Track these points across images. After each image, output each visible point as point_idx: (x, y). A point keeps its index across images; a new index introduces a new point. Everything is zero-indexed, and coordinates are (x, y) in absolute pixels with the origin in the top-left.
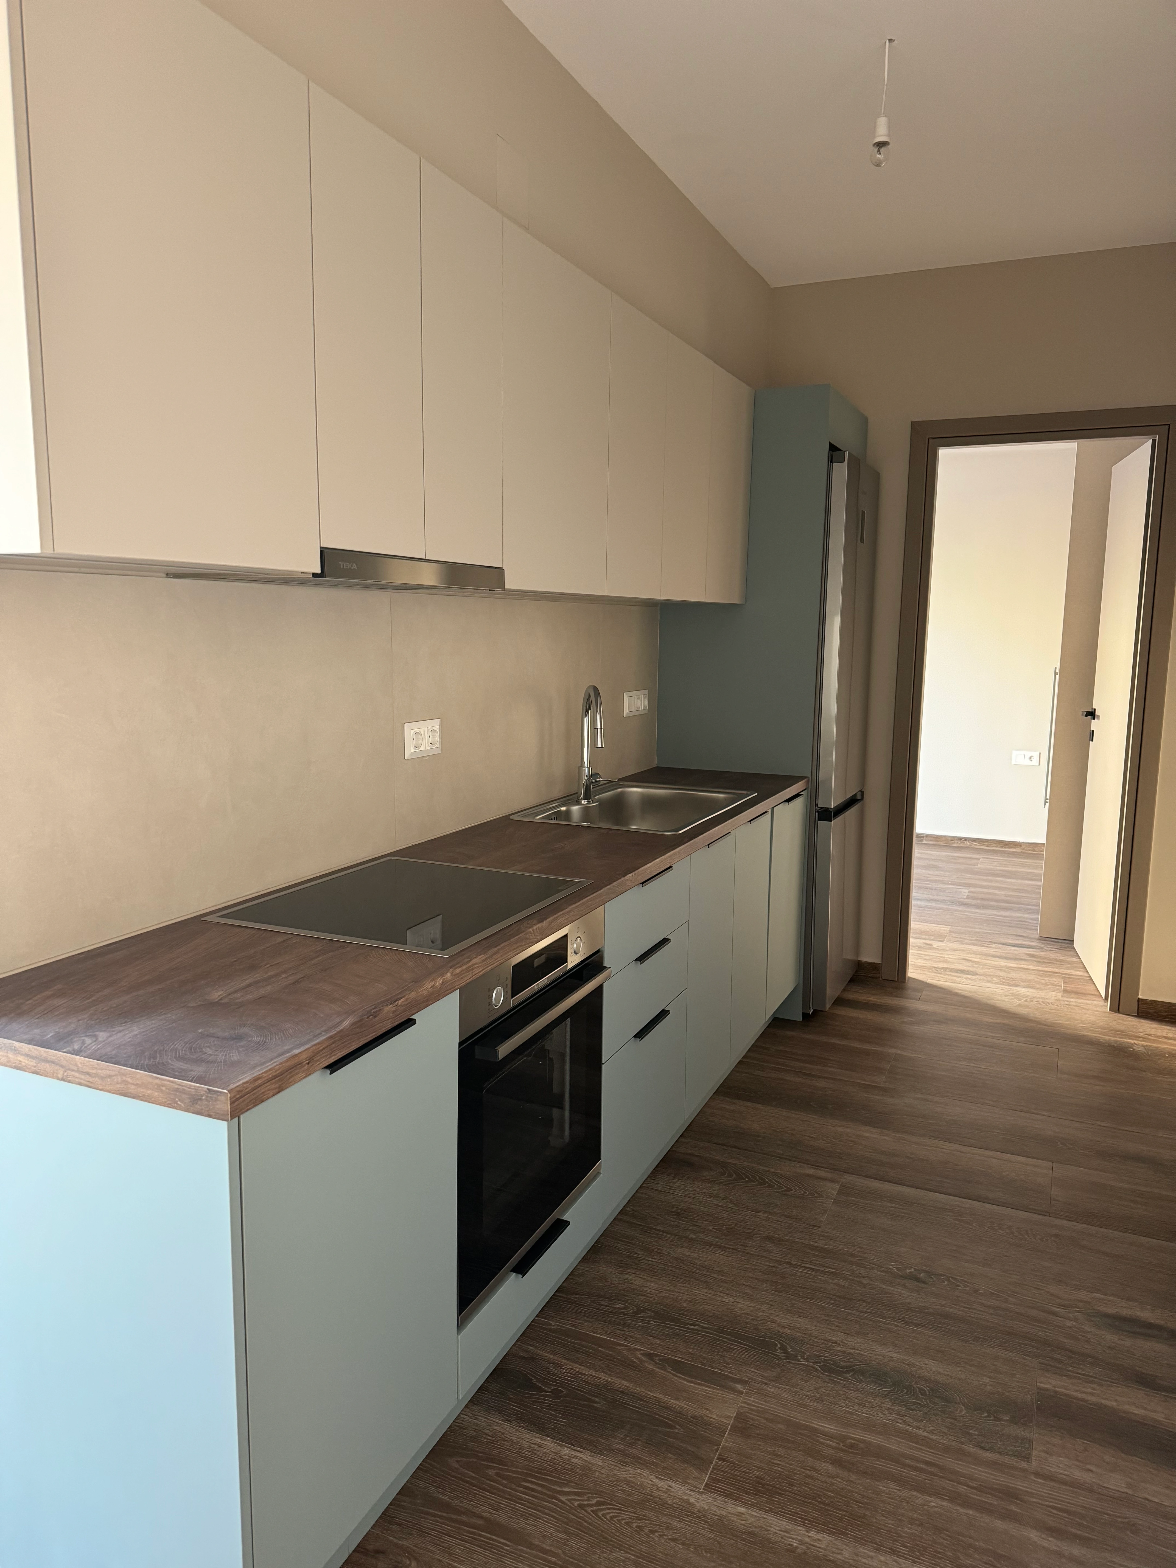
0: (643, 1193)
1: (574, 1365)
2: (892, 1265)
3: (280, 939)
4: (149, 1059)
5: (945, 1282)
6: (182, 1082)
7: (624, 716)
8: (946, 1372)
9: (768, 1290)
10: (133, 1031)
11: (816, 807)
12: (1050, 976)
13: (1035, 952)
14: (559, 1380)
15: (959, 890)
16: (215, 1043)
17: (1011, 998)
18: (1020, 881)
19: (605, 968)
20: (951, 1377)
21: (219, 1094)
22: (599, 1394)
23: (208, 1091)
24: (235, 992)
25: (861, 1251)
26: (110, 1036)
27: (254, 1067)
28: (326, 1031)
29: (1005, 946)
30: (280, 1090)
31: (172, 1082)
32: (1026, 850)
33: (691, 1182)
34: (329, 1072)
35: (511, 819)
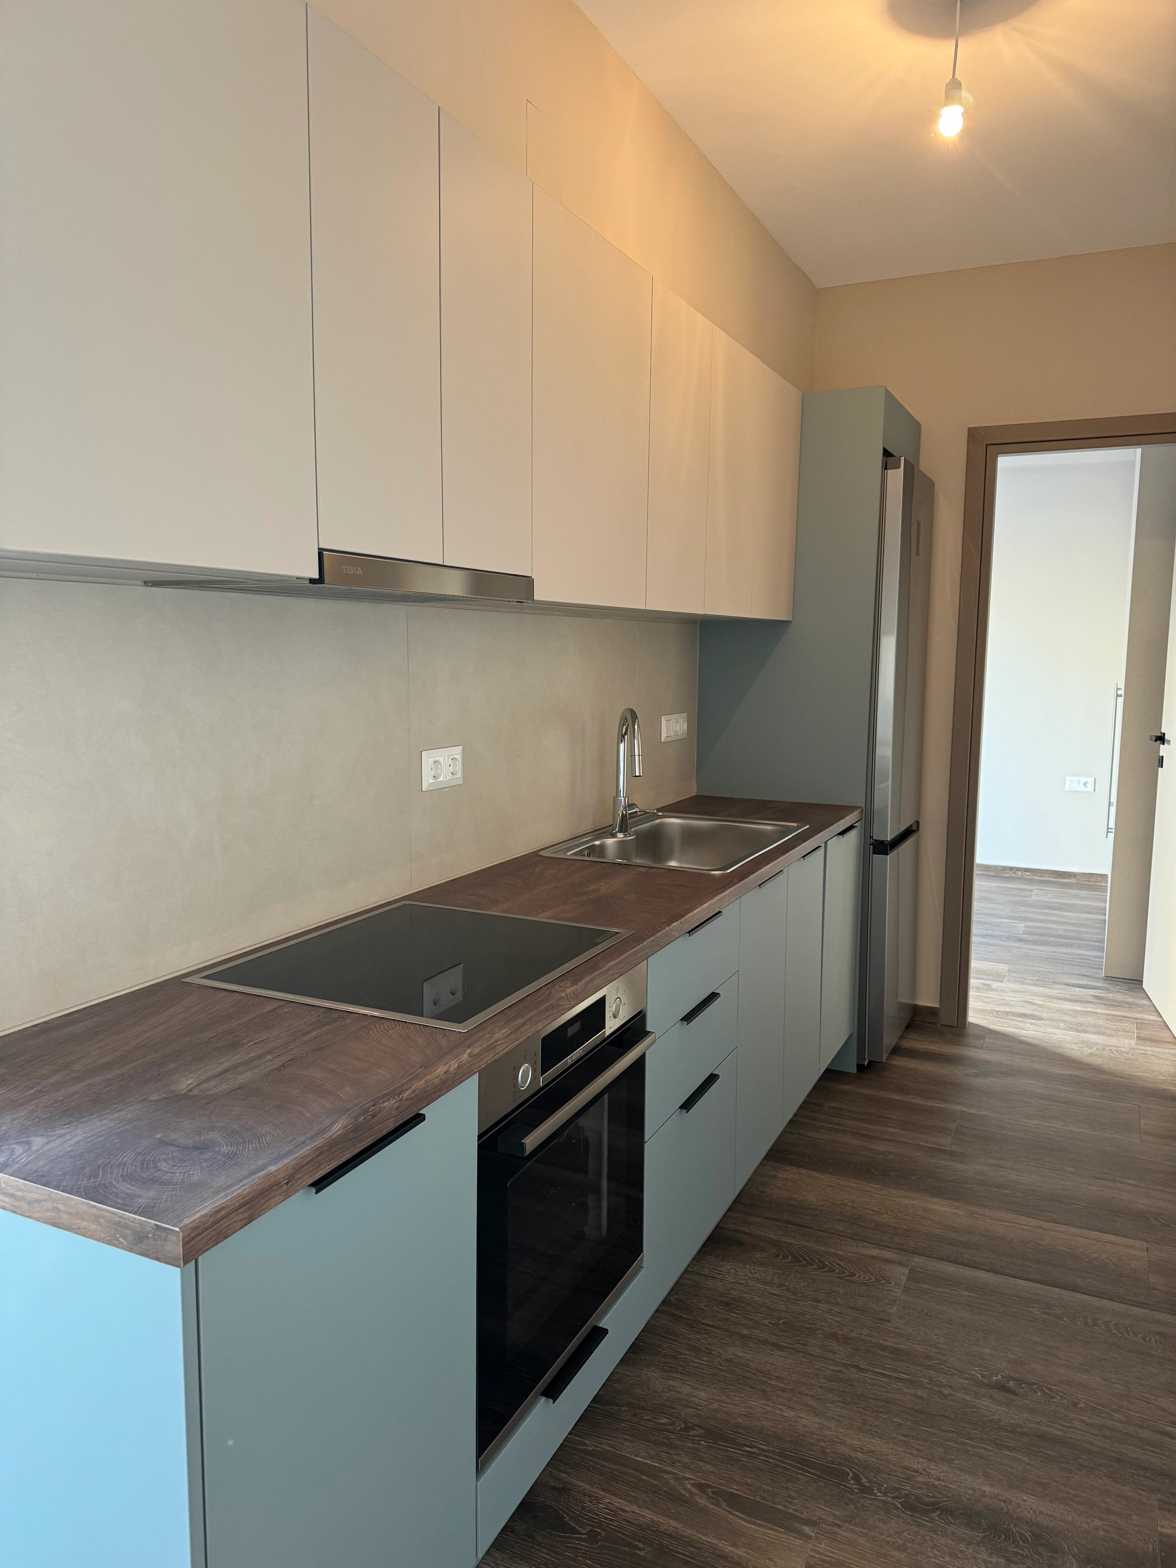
0: (688, 1279)
1: (613, 1498)
2: (975, 1370)
3: (270, 1007)
4: (89, 1179)
5: (1037, 1393)
6: (124, 1214)
7: (662, 741)
8: (1048, 1512)
9: (834, 1402)
10: (76, 1136)
11: (870, 839)
12: (1121, 1021)
13: (1102, 993)
14: (596, 1519)
15: (1015, 924)
16: (175, 1154)
17: (1081, 1046)
18: (1077, 915)
19: (648, 1033)
20: (1056, 1518)
21: (169, 1232)
22: (643, 1537)
23: (155, 1227)
24: (208, 1080)
25: (939, 1353)
26: (48, 1143)
27: (217, 1193)
28: (311, 1138)
29: (1068, 987)
30: (251, 1219)
31: (113, 1213)
32: (1082, 881)
33: (741, 1265)
34: (315, 1191)
35: (540, 856)
